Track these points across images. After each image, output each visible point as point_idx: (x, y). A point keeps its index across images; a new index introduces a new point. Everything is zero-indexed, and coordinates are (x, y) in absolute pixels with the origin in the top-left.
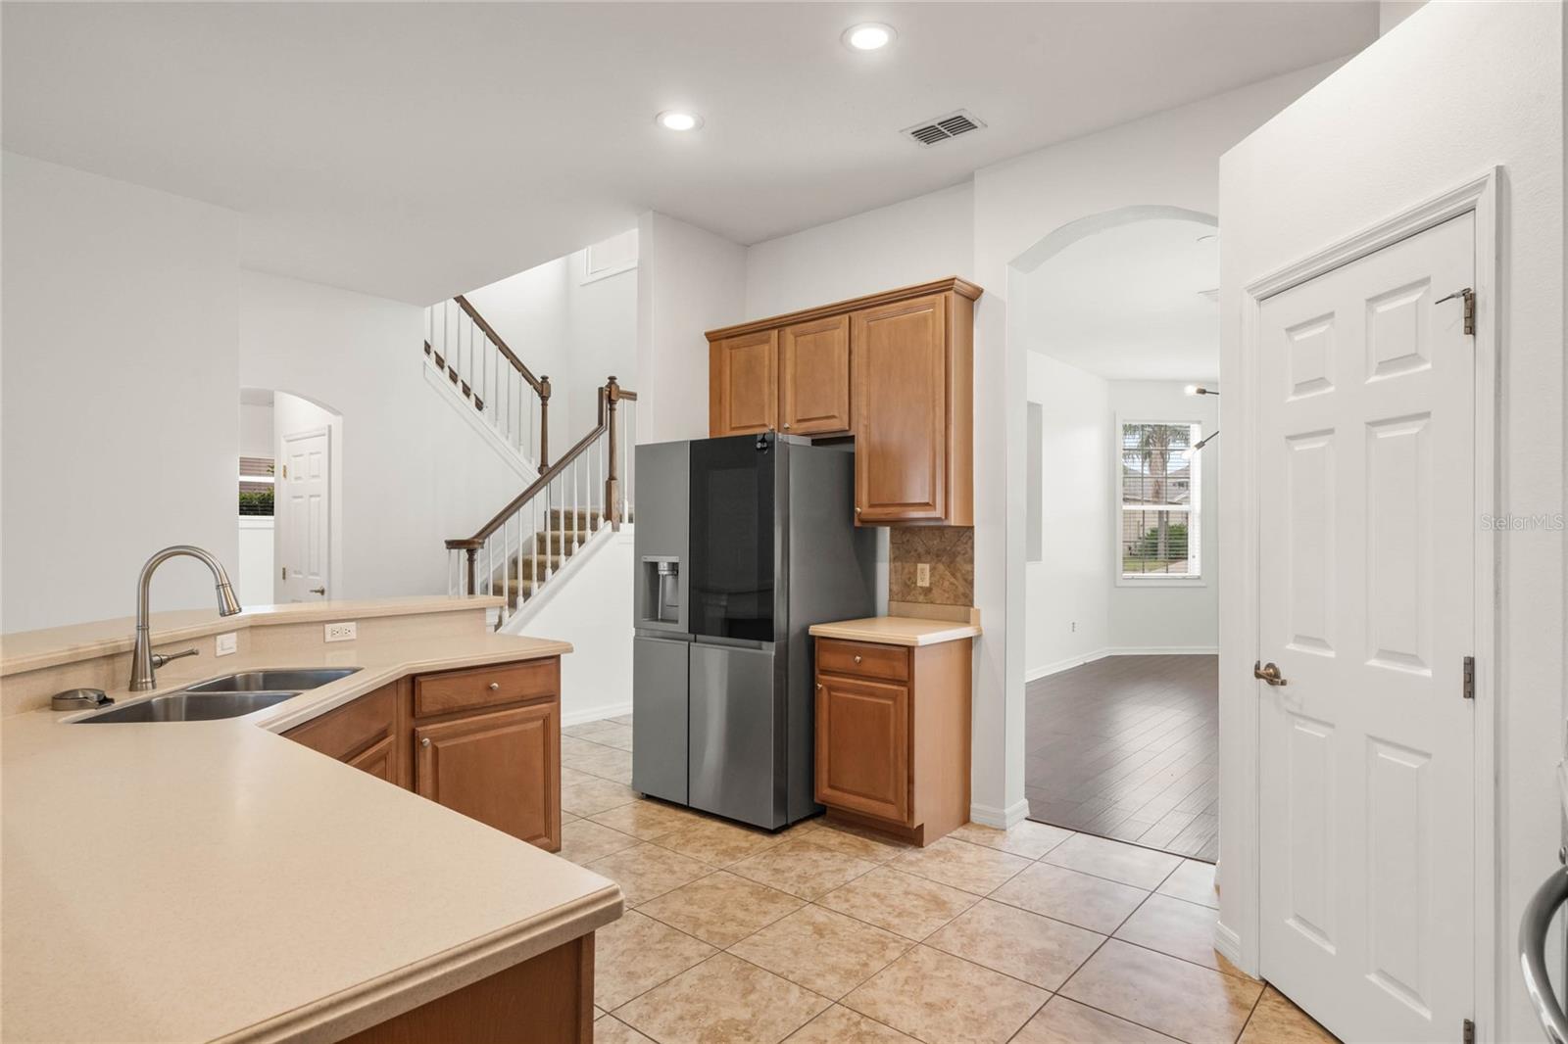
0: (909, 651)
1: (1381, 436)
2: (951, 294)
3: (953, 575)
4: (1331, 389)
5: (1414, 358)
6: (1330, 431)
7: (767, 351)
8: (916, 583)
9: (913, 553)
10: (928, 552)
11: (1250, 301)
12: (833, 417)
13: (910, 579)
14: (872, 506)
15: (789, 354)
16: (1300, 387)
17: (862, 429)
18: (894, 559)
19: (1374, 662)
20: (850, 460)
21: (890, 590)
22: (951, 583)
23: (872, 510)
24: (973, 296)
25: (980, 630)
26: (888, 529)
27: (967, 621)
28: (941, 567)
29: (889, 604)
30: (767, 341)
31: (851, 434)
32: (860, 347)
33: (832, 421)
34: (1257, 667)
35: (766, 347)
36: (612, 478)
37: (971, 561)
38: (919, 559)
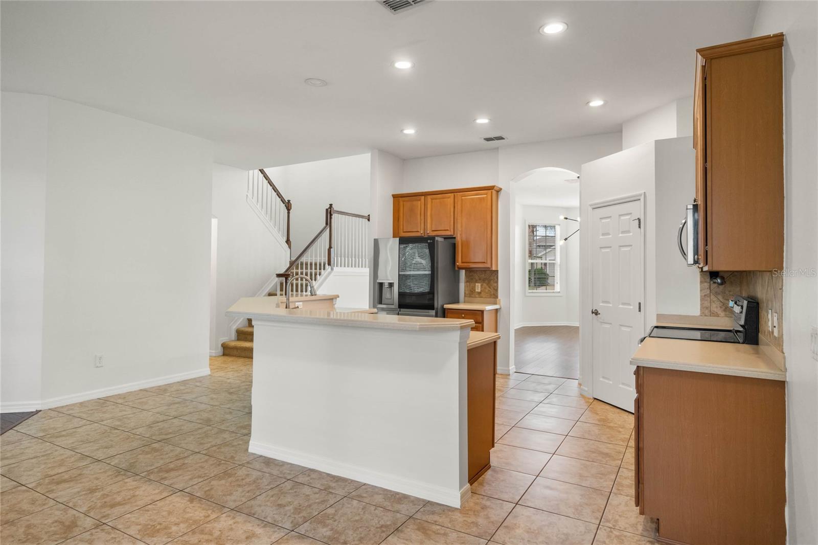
0: (482, 312)
1: (622, 249)
2: (493, 191)
3: (490, 287)
4: (610, 236)
5: (628, 232)
6: (611, 247)
7: (419, 204)
8: (475, 290)
9: (474, 280)
10: (480, 279)
11: (590, 209)
12: (448, 230)
13: (472, 289)
14: (462, 263)
15: (429, 206)
16: (603, 235)
17: (459, 235)
18: (467, 282)
19: (621, 306)
20: (454, 246)
21: (465, 293)
22: (489, 291)
23: (463, 264)
24: (499, 191)
25: (500, 306)
26: (464, 271)
27: (495, 303)
28: (485, 284)
29: (464, 299)
30: (420, 200)
31: (454, 236)
32: (458, 207)
33: (447, 231)
34: (592, 310)
35: (419, 202)
36: (330, 247)
37: (497, 282)
38: (476, 282)
